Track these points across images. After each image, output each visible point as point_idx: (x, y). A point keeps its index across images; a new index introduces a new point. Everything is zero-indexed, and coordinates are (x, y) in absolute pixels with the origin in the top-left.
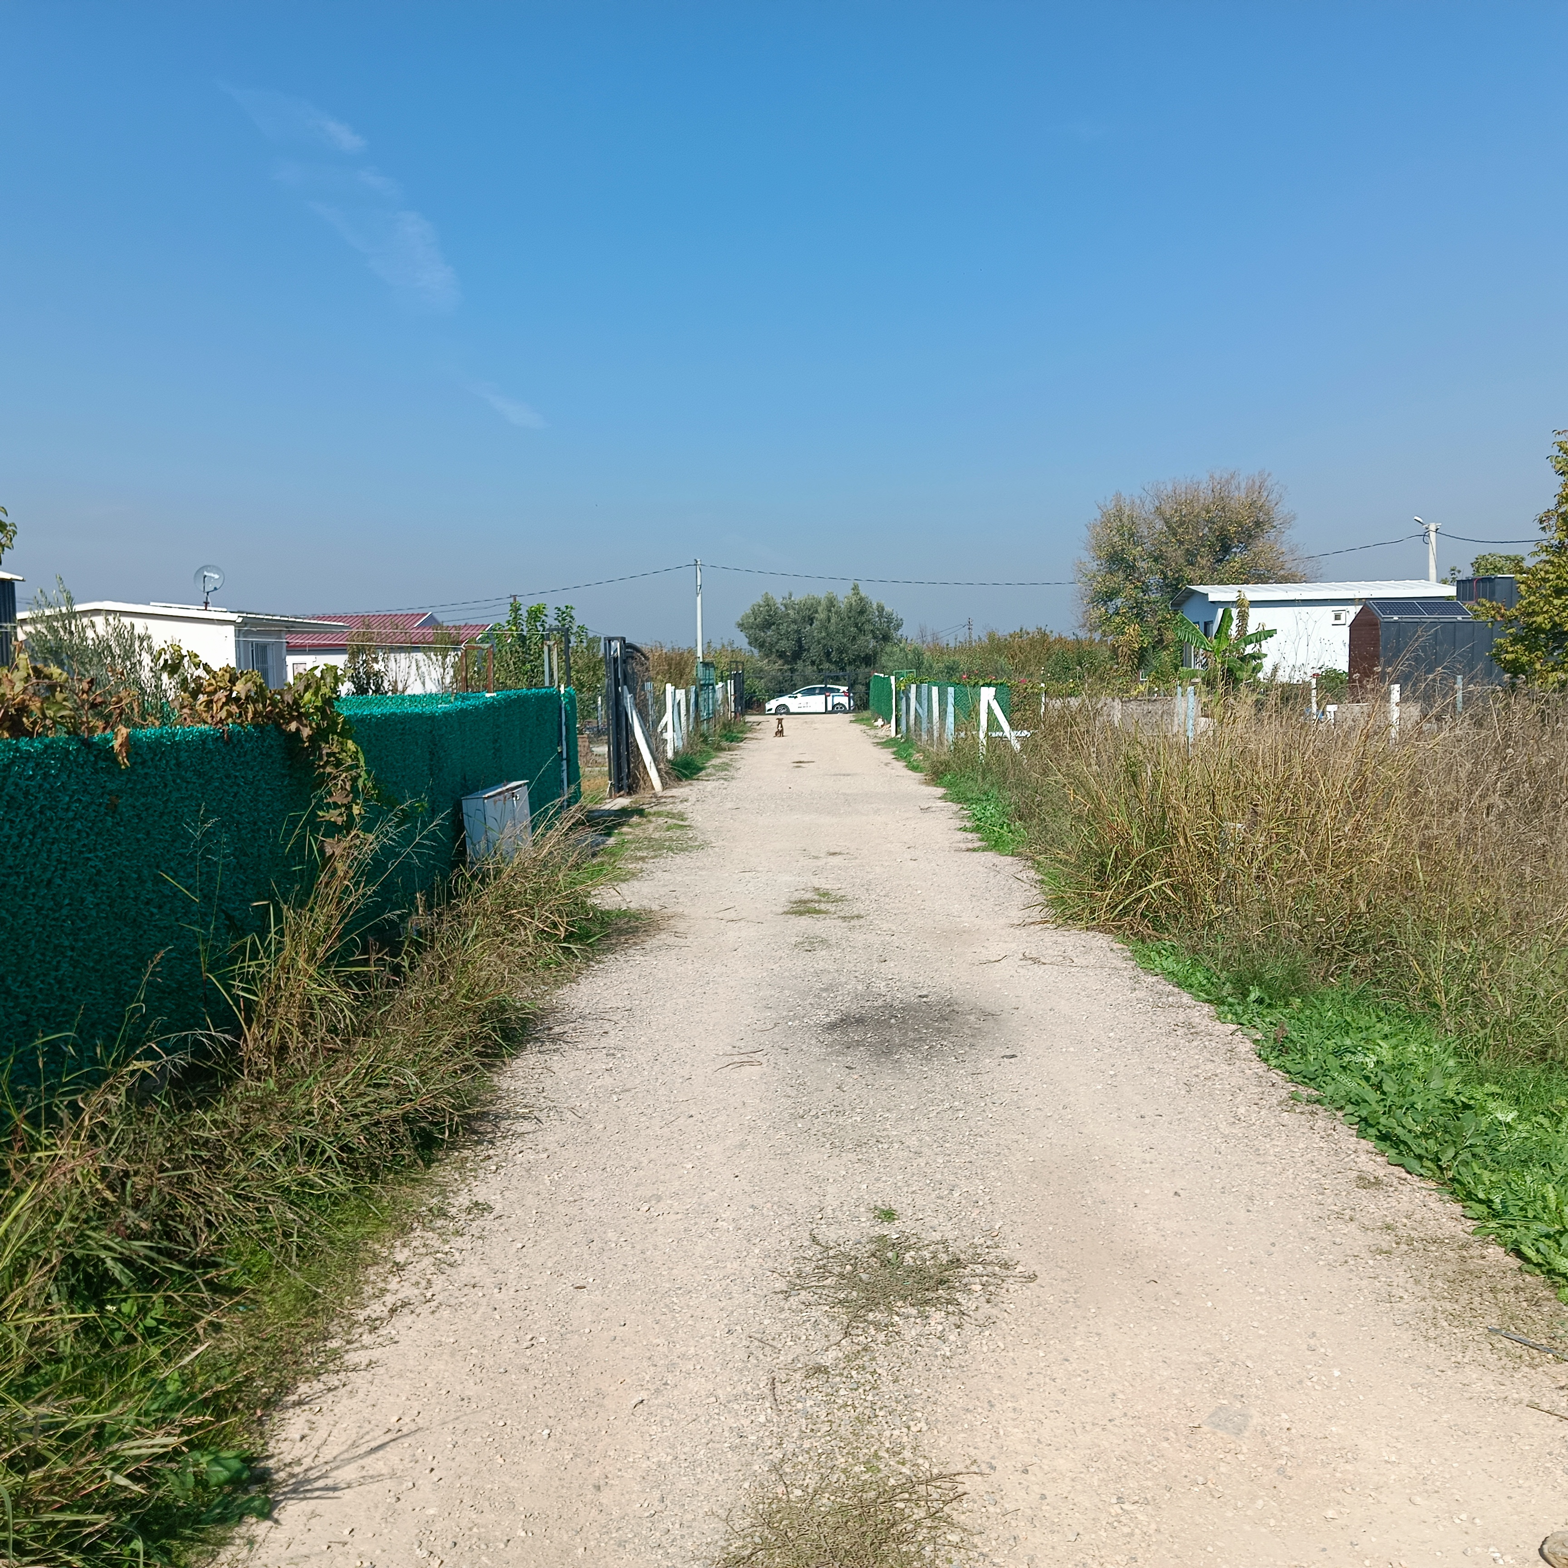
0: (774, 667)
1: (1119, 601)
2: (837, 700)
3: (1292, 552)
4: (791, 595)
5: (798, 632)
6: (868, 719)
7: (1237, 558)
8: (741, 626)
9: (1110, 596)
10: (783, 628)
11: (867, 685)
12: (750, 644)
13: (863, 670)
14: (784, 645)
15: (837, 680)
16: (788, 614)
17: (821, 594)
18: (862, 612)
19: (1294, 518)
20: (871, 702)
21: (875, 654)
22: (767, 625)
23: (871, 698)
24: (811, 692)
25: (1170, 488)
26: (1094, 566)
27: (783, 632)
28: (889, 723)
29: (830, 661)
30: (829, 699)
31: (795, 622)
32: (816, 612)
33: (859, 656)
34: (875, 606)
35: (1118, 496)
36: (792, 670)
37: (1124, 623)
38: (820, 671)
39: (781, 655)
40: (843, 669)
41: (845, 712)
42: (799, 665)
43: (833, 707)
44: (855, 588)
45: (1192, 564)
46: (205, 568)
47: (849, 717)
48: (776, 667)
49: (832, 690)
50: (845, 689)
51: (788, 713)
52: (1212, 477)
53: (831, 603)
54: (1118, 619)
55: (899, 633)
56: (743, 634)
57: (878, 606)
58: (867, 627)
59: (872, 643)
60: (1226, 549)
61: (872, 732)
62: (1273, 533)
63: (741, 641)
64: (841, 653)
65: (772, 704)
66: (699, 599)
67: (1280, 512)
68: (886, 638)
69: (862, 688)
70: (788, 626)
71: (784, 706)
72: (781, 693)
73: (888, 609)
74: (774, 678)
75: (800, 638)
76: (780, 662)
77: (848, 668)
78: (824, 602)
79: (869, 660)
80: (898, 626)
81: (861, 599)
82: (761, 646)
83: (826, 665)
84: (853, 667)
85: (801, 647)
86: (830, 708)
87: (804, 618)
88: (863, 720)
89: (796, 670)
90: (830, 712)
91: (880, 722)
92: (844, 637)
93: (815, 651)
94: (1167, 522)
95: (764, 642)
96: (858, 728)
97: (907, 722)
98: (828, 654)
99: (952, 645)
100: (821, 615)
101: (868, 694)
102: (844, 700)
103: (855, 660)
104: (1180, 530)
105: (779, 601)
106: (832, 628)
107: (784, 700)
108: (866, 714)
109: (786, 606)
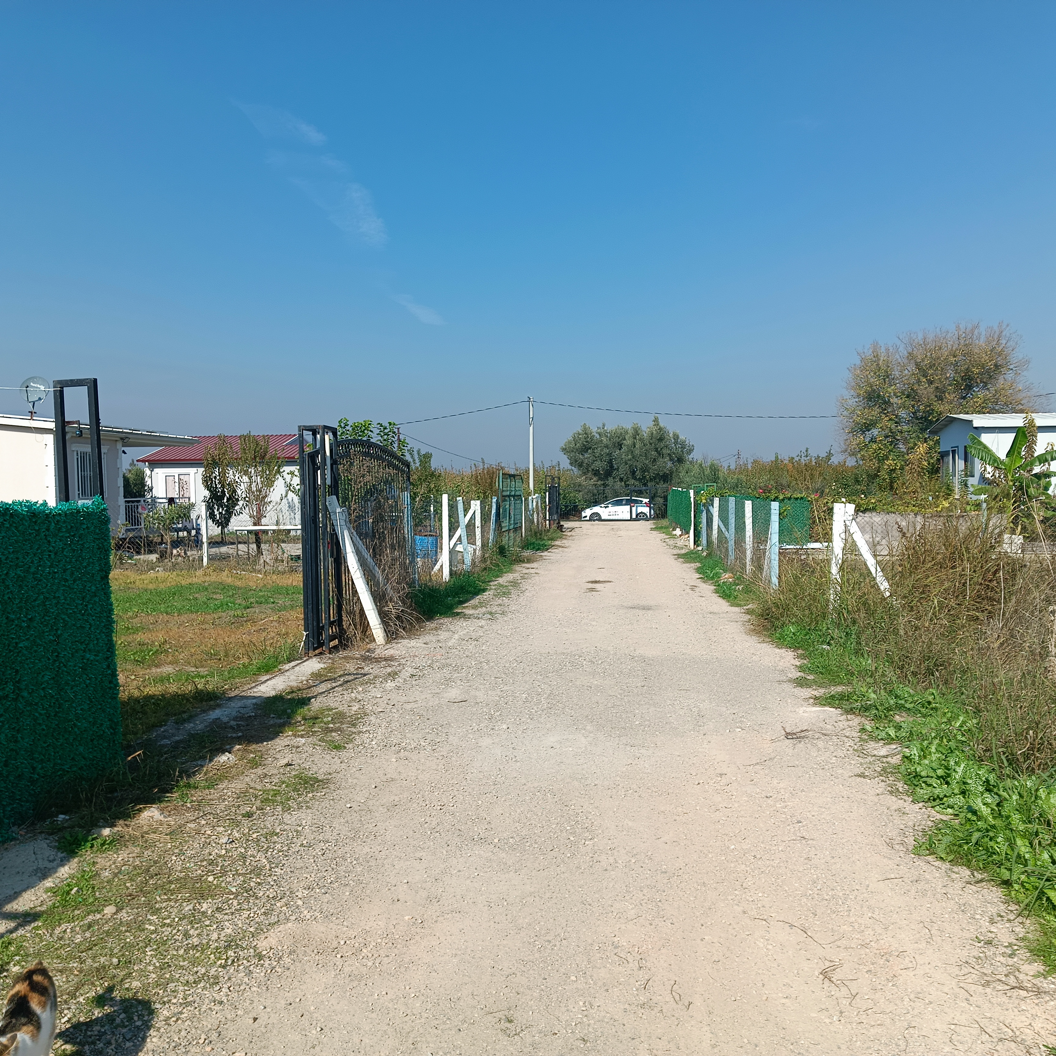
0: (590, 483)
1: (875, 432)
2: (640, 509)
3: (1028, 389)
4: (604, 425)
5: (610, 454)
6: (666, 528)
7: (980, 394)
8: (564, 450)
9: (867, 427)
10: (597, 452)
11: (665, 498)
12: (571, 464)
13: (662, 486)
14: (598, 465)
15: (640, 493)
16: (602, 441)
17: (628, 426)
18: (661, 440)
19: (1028, 362)
20: (669, 512)
21: (672, 473)
22: (585, 449)
23: (669, 508)
24: (619, 503)
25: (920, 336)
26: (852, 402)
27: (597, 455)
28: (688, 533)
29: (635, 478)
30: (634, 509)
31: (607, 447)
32: (625, 439)
33: (658, 474)
34: (671, 435)
35: (875, 346)
36: (605, 485)
37: (880, 449)
38: (627, 486)
39: (596, 473)
40: (645, 485)
41: (647, 520)
42: (610, 481)
43: (637, 516)
44: (656, 420)
45: (942, 400)
46: (32, 379)
47: (649, 524)
48: (592, 482)
49: (636, 502)
50: (647, 500)
51: (600, 520)
52: (958, 328)
53: (636, 432)
54: (875, 446)
55: (691, 457)
56: (565, 456)
57: (674, 435)
58: (666, 451)
59: (670, 464)
60: (969, 388)
61: (671, 542)
62: (1010, 376)
63: (565, 463)
64: (644, 471)
65: (587, 513)
66: (531, 428)
67: (1016, 356)
68: (680, 460)
69: (661, 500)
70: (601, 450)
71: (597, 514)
72: (596, 503)
73: (682, 437)
74: (589, 491)
75: (611, 460)
76: (595, 479)
77: (649, 484)
78: (631, 432)
79: (666, 478)
80: (690, 451)
81: (660, 429)
82: (580, 465)
83: (632, 481)
84: (653, 483)
85: (612, 467)
86: (634, 516)
87: (614, 444)
88: (662, 528)
89: (608, 485)
90: (636, 520)
91: (678, 532)
92: (646, 459)
93: (623, 470)
94: (917, 365)
95: (582, 462)
96: (658, 536)
97: (709, 536)
98: (633, 473)
99: (733, 467)
100: (628, 442)
101: (666, 505)
102: (646, 510)
103: (655, 478)
104: (931, 372)
105: (594, 430)
106: (637, 452)
107: (596, 509)
108: (665, 522)
109: (600, 434)
